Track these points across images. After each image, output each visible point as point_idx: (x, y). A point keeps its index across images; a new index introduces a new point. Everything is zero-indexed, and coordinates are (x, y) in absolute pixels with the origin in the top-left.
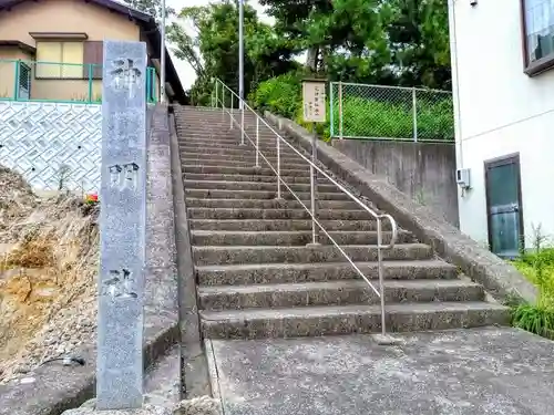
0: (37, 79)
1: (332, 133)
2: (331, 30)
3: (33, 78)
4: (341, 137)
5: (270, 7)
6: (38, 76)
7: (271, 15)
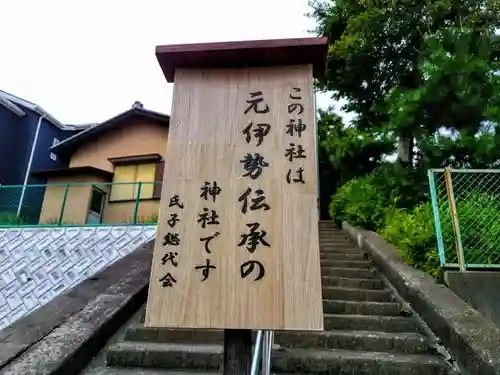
0: (110, 202)
1: (443, 260)
2: (424, 104)
3: (106, 202)
4: (462, 265)
5: (347, 102)
6: (112, 199)
7: (349, 111)
